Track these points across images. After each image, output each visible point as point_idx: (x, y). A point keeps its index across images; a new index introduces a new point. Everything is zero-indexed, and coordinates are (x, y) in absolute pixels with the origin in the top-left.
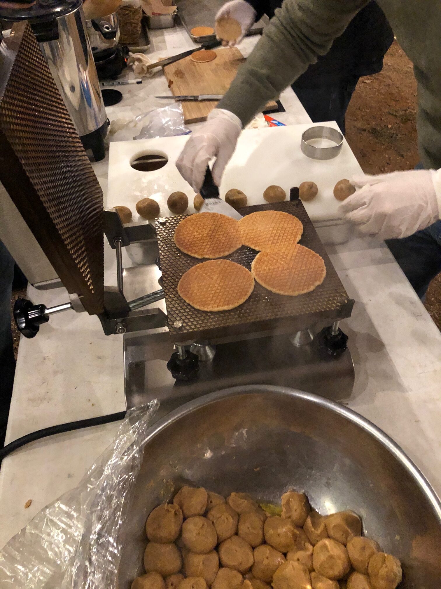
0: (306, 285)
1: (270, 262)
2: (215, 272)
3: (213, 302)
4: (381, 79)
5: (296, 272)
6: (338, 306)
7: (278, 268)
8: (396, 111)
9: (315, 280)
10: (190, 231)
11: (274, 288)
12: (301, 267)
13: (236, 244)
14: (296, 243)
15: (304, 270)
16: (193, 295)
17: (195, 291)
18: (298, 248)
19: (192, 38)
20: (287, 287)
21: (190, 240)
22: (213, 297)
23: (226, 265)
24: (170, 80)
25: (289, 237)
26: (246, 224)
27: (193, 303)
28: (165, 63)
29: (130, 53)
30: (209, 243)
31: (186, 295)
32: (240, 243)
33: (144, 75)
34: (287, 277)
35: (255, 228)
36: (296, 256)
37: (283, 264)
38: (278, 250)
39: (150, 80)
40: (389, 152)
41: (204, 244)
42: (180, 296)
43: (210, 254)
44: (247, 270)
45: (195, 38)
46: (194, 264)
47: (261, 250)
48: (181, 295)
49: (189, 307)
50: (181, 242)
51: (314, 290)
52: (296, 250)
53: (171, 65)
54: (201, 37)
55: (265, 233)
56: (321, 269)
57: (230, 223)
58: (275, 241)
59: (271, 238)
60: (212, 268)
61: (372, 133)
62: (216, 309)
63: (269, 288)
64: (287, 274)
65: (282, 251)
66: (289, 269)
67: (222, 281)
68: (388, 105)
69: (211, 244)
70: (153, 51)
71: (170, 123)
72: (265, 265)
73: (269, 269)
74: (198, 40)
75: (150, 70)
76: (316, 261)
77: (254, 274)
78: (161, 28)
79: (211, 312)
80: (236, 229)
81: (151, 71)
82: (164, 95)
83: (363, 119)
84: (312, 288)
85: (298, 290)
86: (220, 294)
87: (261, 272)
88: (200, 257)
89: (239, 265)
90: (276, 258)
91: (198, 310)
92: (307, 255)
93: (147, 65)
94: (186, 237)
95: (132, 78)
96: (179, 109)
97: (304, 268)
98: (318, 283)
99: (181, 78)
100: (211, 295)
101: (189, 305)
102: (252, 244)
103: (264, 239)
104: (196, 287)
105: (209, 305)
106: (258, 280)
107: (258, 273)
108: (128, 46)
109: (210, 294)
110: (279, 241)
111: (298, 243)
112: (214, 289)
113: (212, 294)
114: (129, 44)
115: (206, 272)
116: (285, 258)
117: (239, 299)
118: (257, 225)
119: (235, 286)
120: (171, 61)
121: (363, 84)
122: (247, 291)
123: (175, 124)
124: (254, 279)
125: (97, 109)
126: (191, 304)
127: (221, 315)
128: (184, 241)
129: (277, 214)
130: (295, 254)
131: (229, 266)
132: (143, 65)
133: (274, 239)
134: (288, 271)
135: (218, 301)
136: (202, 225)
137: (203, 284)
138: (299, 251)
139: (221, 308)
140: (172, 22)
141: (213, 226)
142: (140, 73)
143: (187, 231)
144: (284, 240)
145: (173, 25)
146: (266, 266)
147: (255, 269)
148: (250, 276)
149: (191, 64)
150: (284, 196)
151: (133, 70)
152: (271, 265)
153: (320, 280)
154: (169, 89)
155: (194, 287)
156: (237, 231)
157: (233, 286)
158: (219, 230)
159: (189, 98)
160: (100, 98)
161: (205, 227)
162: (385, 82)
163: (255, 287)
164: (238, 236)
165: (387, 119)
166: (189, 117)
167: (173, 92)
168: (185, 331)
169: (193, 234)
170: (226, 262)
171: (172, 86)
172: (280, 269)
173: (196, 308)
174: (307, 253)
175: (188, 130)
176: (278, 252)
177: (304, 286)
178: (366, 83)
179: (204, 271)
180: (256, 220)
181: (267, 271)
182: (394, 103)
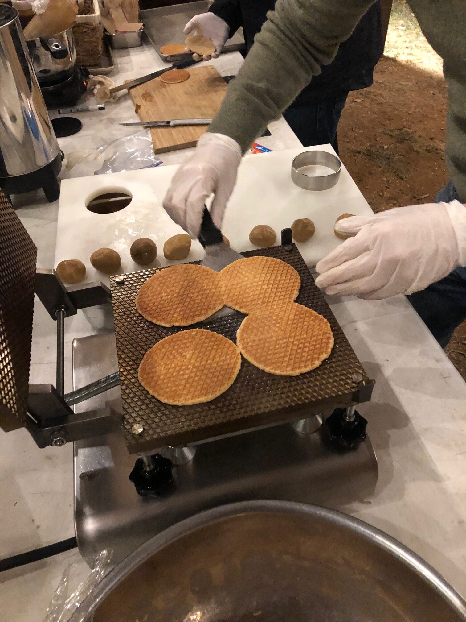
0: (309, 360)
1: (260, 329)
2: (188, 347)
3: (185, 392)
4: (372, 97)
5: (295, 342)
6: (353, 387)
7: (272, 337)
8: (391, 131)
9: (321, 353)
10: (156, 291)
11: (267, 365)
12: (301, 335)
13: (215, 304)
14: (292, 301)
15: (305, 339)
16: (160, 382)
17: (162, 377)
18: (296, 308)
19: (162, 57)
20: (284, 364)
21: (156, 304)
22: (186, 383)
23: (203, 337)
24: (137, 104)
25: (283, 293)
26: (228, 277)
27: (159, 395)
28: (131, 85)
29: (91, 76)
30: (180, 305)
31: (149, 383)
32: (220, 304)
33: (108, 100)
34: (284, 350)
35: (239, 281)
36: (294, 319)
37: (277, 332)
38: (271, 313)
39: (114, 106)
40: (388, 174)
41: (174, 307)
42: (141, 386)
43: (182, 319)
44: (231, 341)
45: (165, 57)
46: (161, 337)
47: (248, 312)
48: (143, 384)
49: (154, 400)
50: (145, 306)
51: (320, 366)
52: (293, 311)
53: (138, 87)
54: (172, 56)
55: (253, 288)
56: (328, 335)
57: (208, 277)
58: (266, 300)
59: (261, 296)
60: (184, 341)
61: (368, 155)
62: (190, 402)
63: (261, 367)
64: (283, 345)
65: (275, 314)
66: (286, 338)
67: (198, 359)
68: (382, 124)
69: (182, 307)
70: (118, 72)
71: (137, 153)
72: (253, 334)
73: (260, 340)
74: (168, 59)
75: (114, 94)
76: (319, 325)
77: (240, 347)
78: (125, 47)
79: (183, 407)
80: (215, 284)
81: (116, 96)
82: (131, 121)
83: (356, 141)
84: (317, 363)
85: (299, 368)
86: (196, 378)
87: (250, 344)
88: (168, 325)
89: (221, 336)
90: (268, 323)
91: (165, 405)
92: (308, 317)
93: (110, 88)
94: (151, 300)
95: (93, 104)
96: (148, 137)
97: (305, 336)
98: (324, 356)
99: (151, 101)
100: (183, 382)
101: (153, 397)
102: (237, 304)
103: (252, 297)
104: (164, 372)
105: (180, 397)
106: (246, 356)
107: (246, 345)
108: (87, 68)
109: (182, 380)
110: (271, 300)
111: (295, 301)
112: (187, 371)
113: (185, 379)
114: (90, 66)
115: (176, 347)
116: (279, 323)
117: (221, 385)
118: (242, 277)
119: (216, 365)
120: (138, 83)
121: (353, 103)
122: (232, 373)
123: (143, 155)
124: (241, 354)
125: (46, 141)
126: (156, 395)
127: (197, 410)
128: (148, 304)
129: (267, 261)
130: (292, 316)
131: (206, 338)
132: (106, 88)
133: (264, 297)
134: (285, 340)
135: (193, 389)
136: (172, 282)
137: (173, 365)
138: (297, 313)
139: (197, 401)
140: (139, 40)
141: (186, 282)
142: (102, 98)
143: (153, 292)
144: (277, 299)
145: (140, 43)
146: (256, 335)
147: (241, 340)
148: (234, 351)
149: (161, 85)
150: (274, 237)
151: (94, 95)
152: (262, 334)
153: (326, 352)
154: (136, 114)
155: (161, 369)
156: (217, 286)
157: (213, 365)
158: (193, 287)
159: (160, 124)
160: (49, 128)
161: (175, 285)
162: (376, 100)
163: (242, 365)
164: (218, 294)
165: (382, 139)
166: (159, 146)
167: (141, 119)
168: (148, 438)
169: (161, 295)
170: (203, 332)
171: (140, 111)
172: (274, 339)
173: (163, 402)
174: (307, 315)
175: (158, 161)
176: (271, 315)
177: (306, 361)
178: (356, 102)
179: (174, 346)
180: (240, 270)
181: (256, 342)
182: (388, 122)
